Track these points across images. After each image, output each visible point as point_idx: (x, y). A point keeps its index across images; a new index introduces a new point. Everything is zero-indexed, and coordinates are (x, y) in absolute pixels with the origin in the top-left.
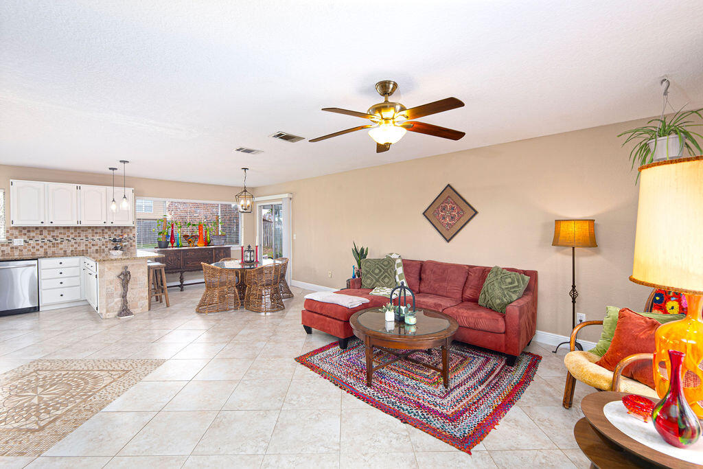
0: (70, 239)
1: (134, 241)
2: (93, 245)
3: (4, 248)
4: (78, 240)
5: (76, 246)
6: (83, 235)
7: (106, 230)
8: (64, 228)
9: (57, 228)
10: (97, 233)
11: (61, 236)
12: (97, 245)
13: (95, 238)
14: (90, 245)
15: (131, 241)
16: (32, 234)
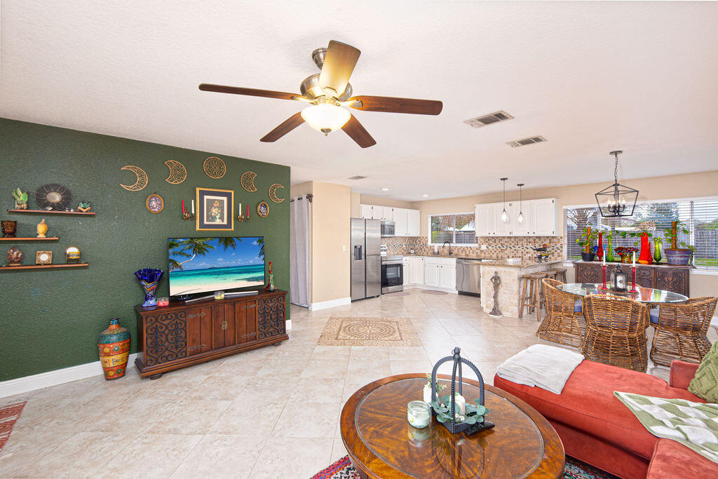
0: (511, 246)
1: (561, 251)
2: (527, 253)
3: (477, 251)
4: (517, 247)
5: (515, 252)
6: (520, 243)
7: (537, 240)
8: (508, 237)
9: (504, 237)
10: (530, 242)
11: (506, 244)
12: (530, 253)
13: (528, 247)
14: (525, 253)
15: (559, 251)
16: (491, 242)
